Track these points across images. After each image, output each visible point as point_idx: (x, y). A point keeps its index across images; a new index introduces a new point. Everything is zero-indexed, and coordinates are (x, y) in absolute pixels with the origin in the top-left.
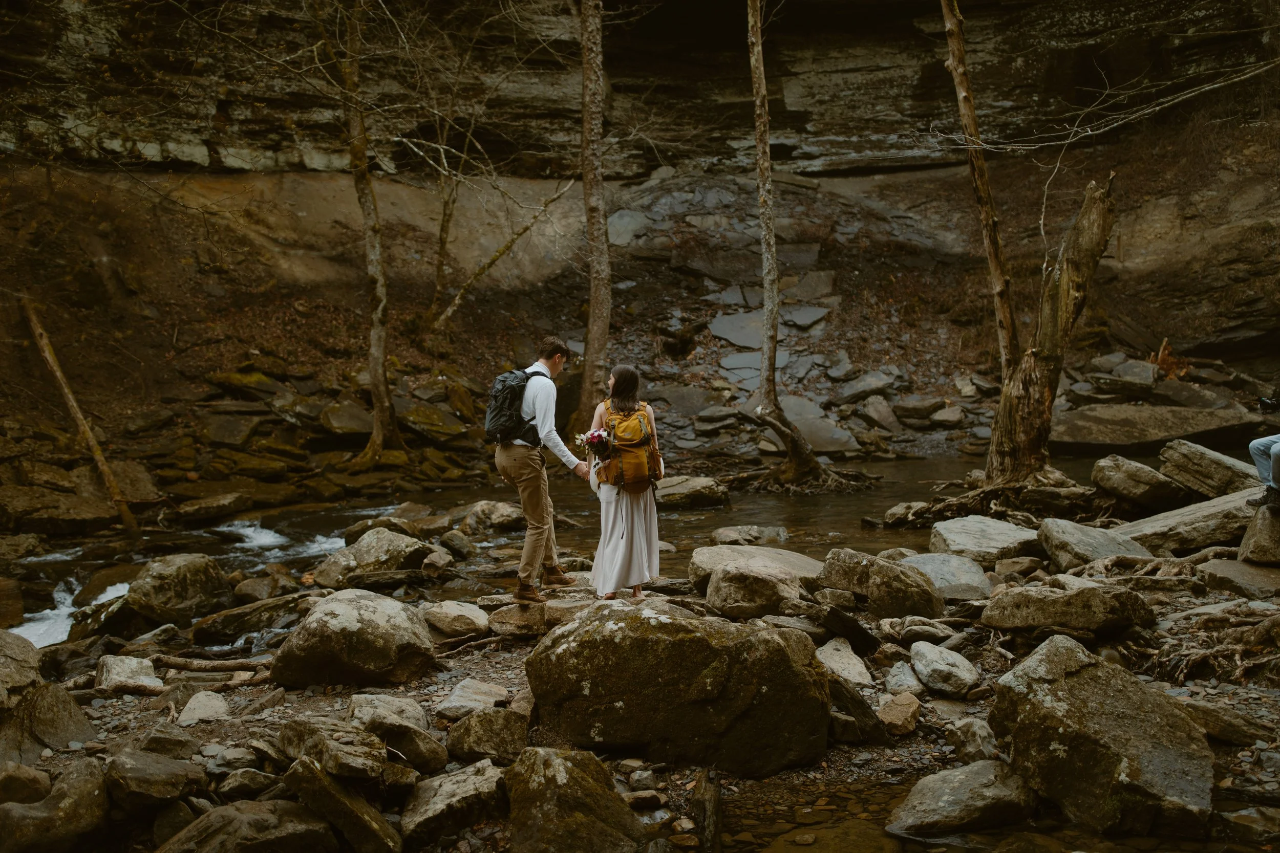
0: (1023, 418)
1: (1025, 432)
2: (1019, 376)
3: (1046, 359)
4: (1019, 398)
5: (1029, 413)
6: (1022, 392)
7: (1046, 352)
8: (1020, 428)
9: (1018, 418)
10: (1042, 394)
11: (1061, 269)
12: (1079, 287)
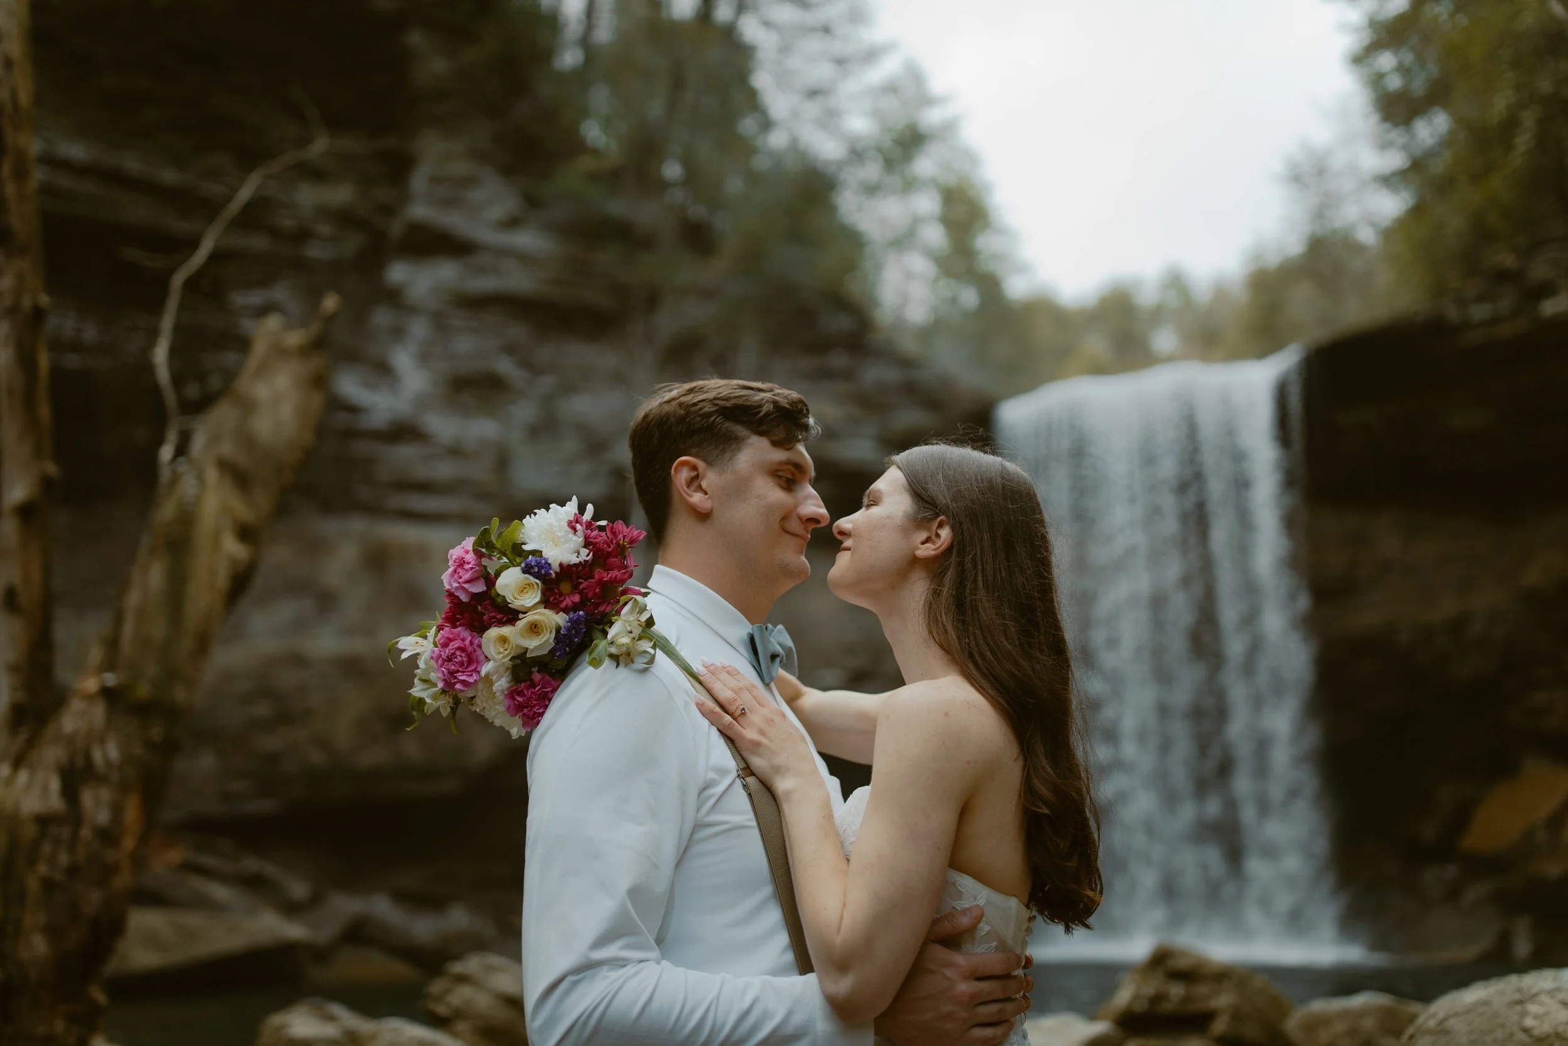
0: (48, 885)
1: (51, 931)
2: (52, 754)
3: (144, 711)
4: (44, 821)
5: (73, 871)
6: (55, 802)
7: (143, 691)
8: (34, 918)
9: (33, 885)
10: (117, 811)
11: (201, 479)
12: (245, 533)
